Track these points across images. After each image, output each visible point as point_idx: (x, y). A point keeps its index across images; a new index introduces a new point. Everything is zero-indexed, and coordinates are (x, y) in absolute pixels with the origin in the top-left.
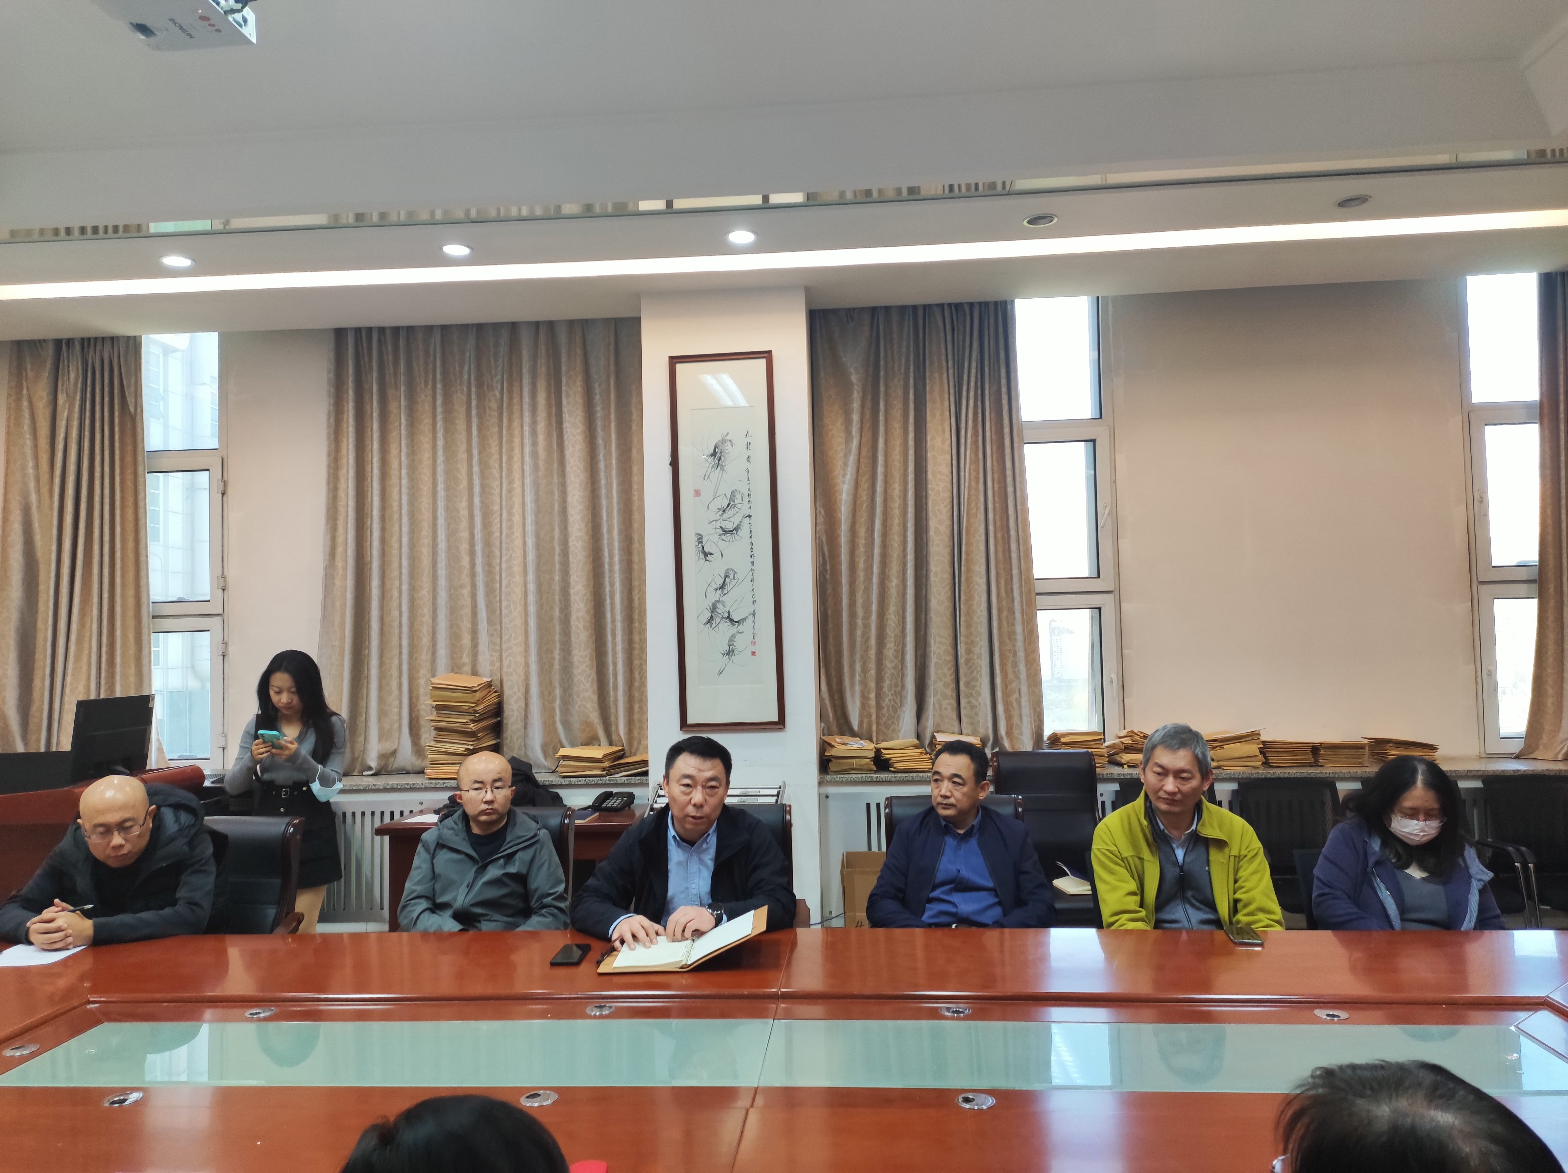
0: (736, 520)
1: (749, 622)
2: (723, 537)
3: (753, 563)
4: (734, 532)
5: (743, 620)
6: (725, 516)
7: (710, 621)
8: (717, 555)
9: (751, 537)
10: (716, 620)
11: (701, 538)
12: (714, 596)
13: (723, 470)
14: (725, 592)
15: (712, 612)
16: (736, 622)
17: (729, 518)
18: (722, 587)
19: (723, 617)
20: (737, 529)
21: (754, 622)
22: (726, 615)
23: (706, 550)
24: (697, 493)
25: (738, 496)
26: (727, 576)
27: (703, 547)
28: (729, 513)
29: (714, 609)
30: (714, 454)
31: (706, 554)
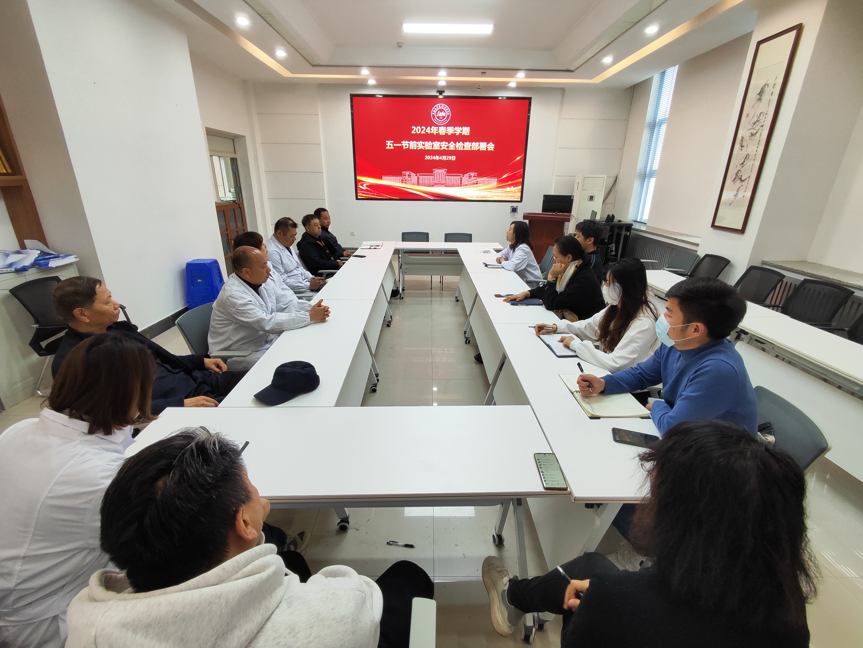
0: (757, 128)
1: (746, 182)
2: (750, 137)
3: (757, 151)
4: (755, 135)
5: (745, 179)
6: (755, 126)
7: (734, 180)
8: (745, 148)
9: (760, 137)
10: (736, 180)
11: (742, 139)
12: (739, 168)
13: (760, 101)
14: (743, 166)
15: (736, 176)
16: (742, 181)
17: (755, 127)
18: (742, 164)
19: (739, 178)
20: (756, 133)
21: (748, 181)
22: (740, 177)
23: (743, 145)
24: (748, 115)
25: (762, 115)
26: (746, 158)
27: (742, 143)
28: (756, 125)
29: (737, 173)
30: (759, 94)
31: (742, 146)
